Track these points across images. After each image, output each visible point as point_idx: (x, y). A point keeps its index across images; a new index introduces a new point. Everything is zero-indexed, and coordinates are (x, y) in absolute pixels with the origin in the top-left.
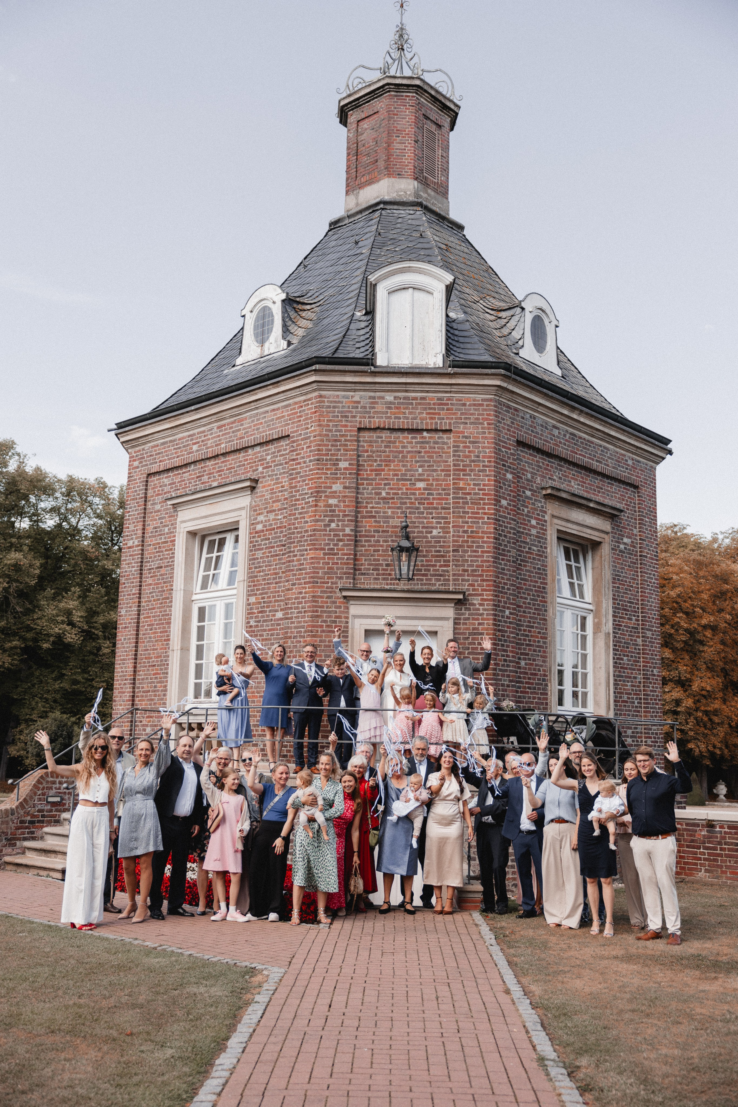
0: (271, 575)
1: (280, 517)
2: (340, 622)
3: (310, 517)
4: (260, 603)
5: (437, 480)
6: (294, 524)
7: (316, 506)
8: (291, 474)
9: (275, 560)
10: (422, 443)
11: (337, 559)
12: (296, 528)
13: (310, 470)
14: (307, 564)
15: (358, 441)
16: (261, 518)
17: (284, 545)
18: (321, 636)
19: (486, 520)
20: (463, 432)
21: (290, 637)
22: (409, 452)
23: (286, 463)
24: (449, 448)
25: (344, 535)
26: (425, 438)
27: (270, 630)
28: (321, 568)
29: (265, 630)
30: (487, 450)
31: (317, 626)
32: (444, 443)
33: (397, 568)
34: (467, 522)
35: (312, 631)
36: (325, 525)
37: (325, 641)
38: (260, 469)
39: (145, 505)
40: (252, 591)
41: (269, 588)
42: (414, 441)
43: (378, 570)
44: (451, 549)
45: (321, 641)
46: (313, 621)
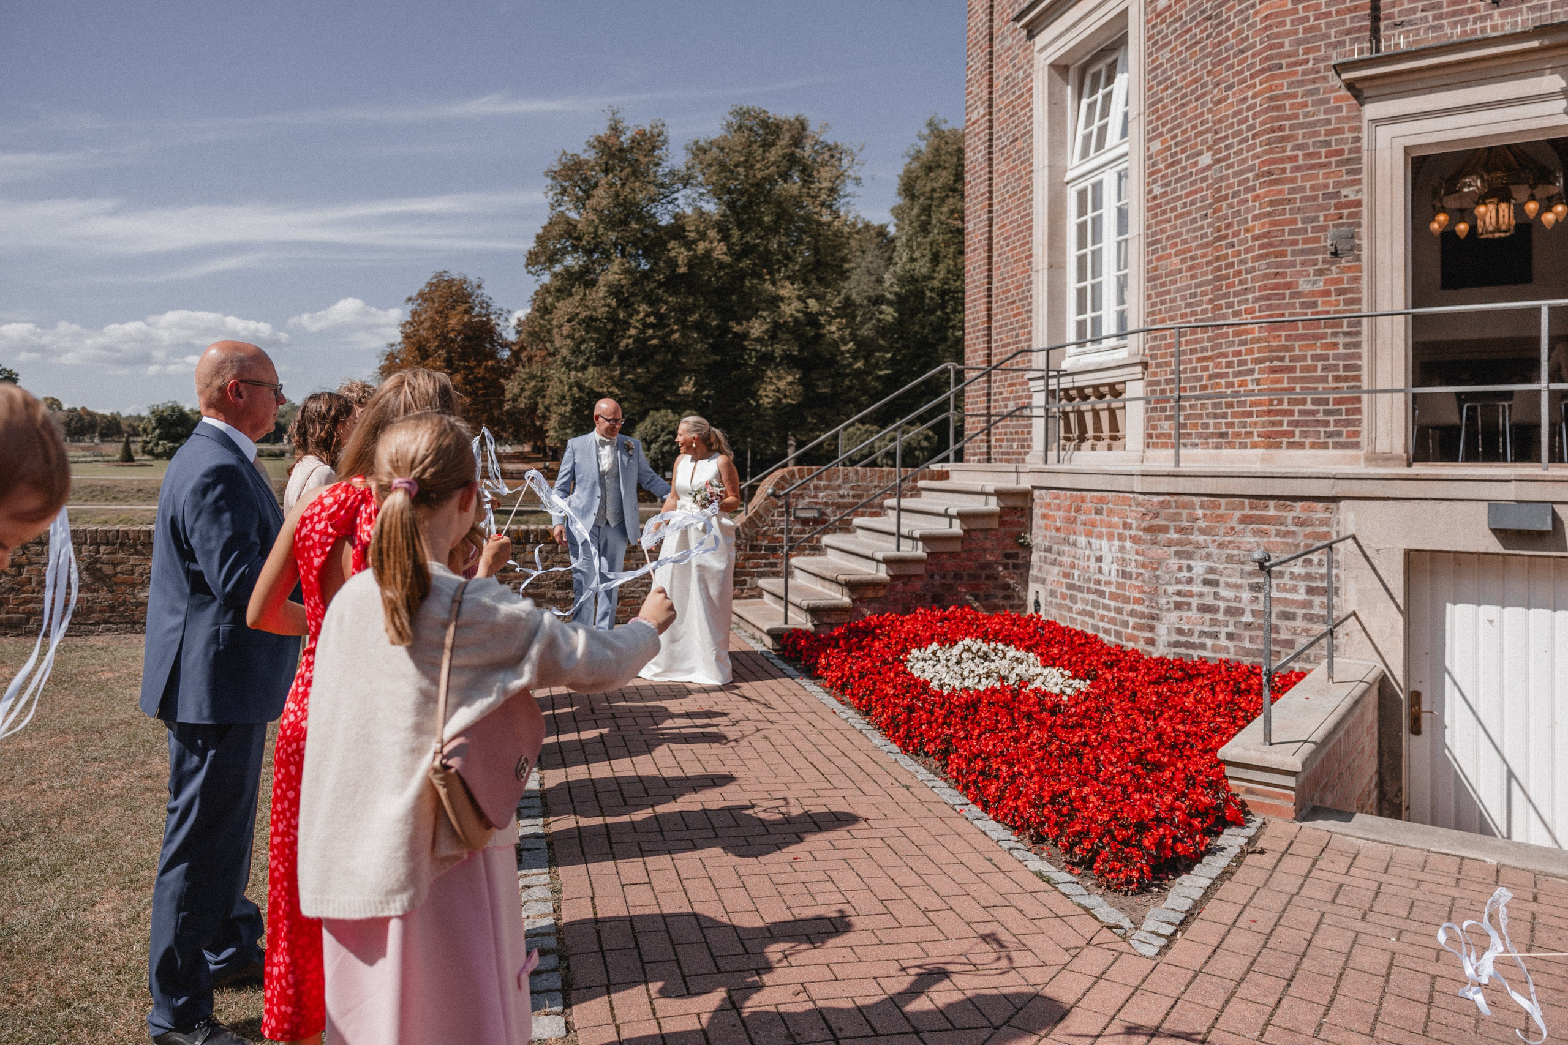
0: (1189, 85)
2: (1341, 141)
4: (1169, 148)
9: (1192, 55)
14: (1258, 32)
18: (1293, 180)
21: (1226, 197)
27: (1188, 195)
28: (1288, 34)
29: (1179, 198)
31: (1282, 161)
35: (1270, 173)
37: (1302, 189)
40: (1154, 130)
41: (1184, 114)
45: (1292, 191)
46: (1271, 151)
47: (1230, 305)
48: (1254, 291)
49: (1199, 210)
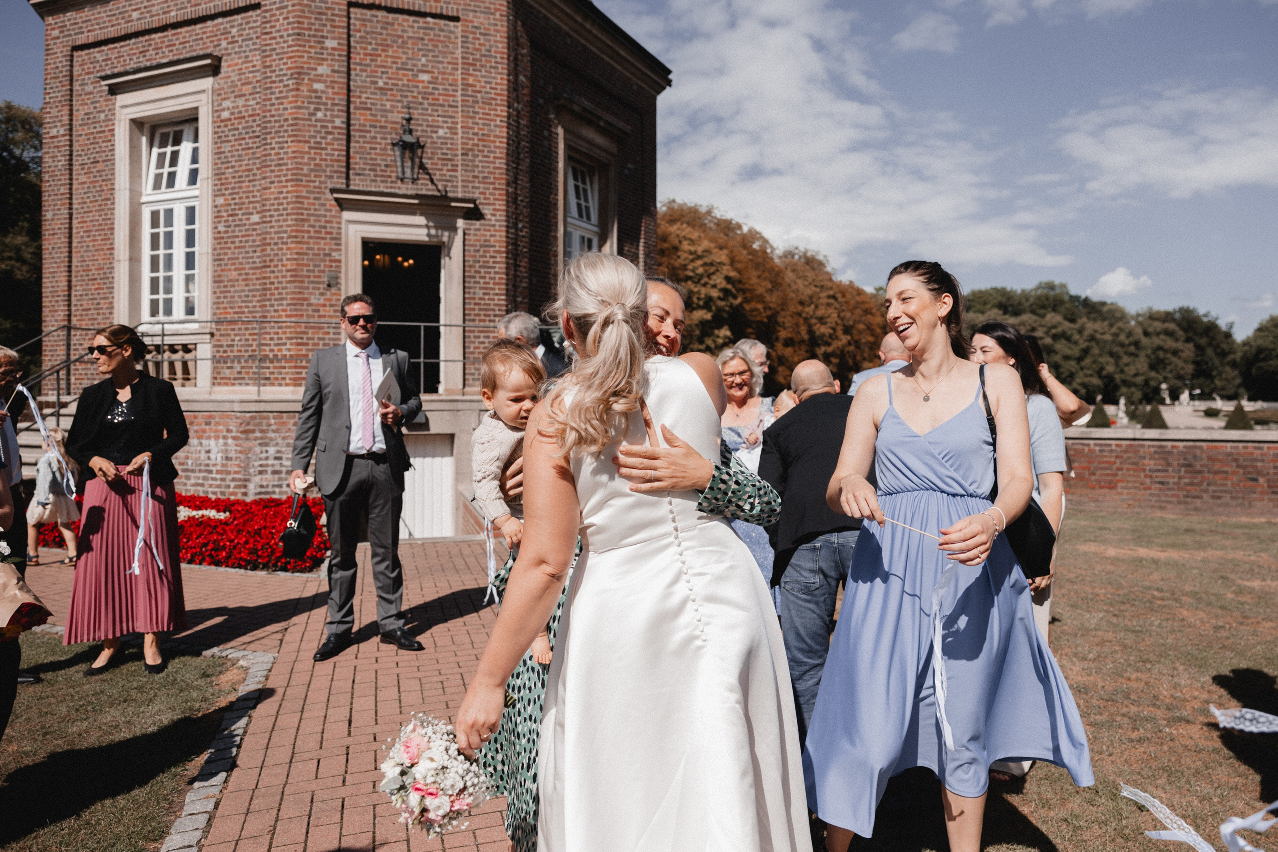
0: (244, 171)
1: (251, 103)
2: (332, 227)
3: (291, 102)
4: (230, 205)
5: (443, 73)
6: (270, 111)
7: (298, 89)
8: (264, 51)
9: (246, 154)
10: (426, 28)
11: (327, 154)
12: (273, 116)
13: (289, 47)
14: (289, 158)
15: (349, 18)
16: (227, 104)
17: (258, 137)
18: (308, 243)
19: (498, 123)
20: (472, 22)
21: (269, 244)
22: (409, 38)
23: (257, 38)
24: (456, 38)
25: (334, 127)
26: (428, 23)
27: (243, 236)
28: (306, 164)
29: (237, 237)
30: (500, 45)
31: (303, 231)
32: (451, 32)
33: (400, 169)
34: (477, 124)
35: (296, 237)
36: (311, 114)
37: (313, 249)
38: (224, 44)
39: (71, 85)
40: (219, 190)
41: (240, 187)
42: (416, 25)
43: (375, 170)
44: (459, 152)
45: (308, 249)
46: (297, 225)
47: (272, 305)
48: (286, 299)
49: (250, 246)
